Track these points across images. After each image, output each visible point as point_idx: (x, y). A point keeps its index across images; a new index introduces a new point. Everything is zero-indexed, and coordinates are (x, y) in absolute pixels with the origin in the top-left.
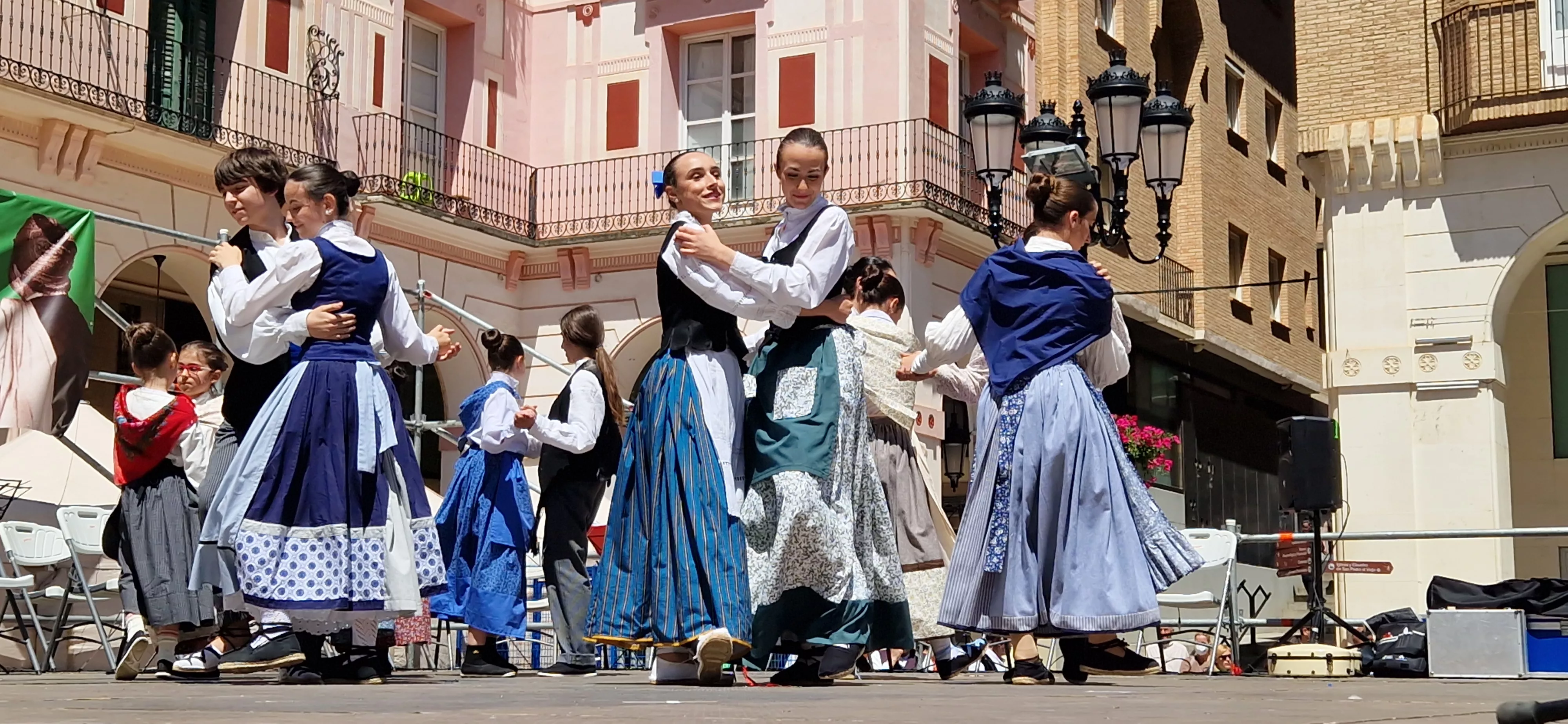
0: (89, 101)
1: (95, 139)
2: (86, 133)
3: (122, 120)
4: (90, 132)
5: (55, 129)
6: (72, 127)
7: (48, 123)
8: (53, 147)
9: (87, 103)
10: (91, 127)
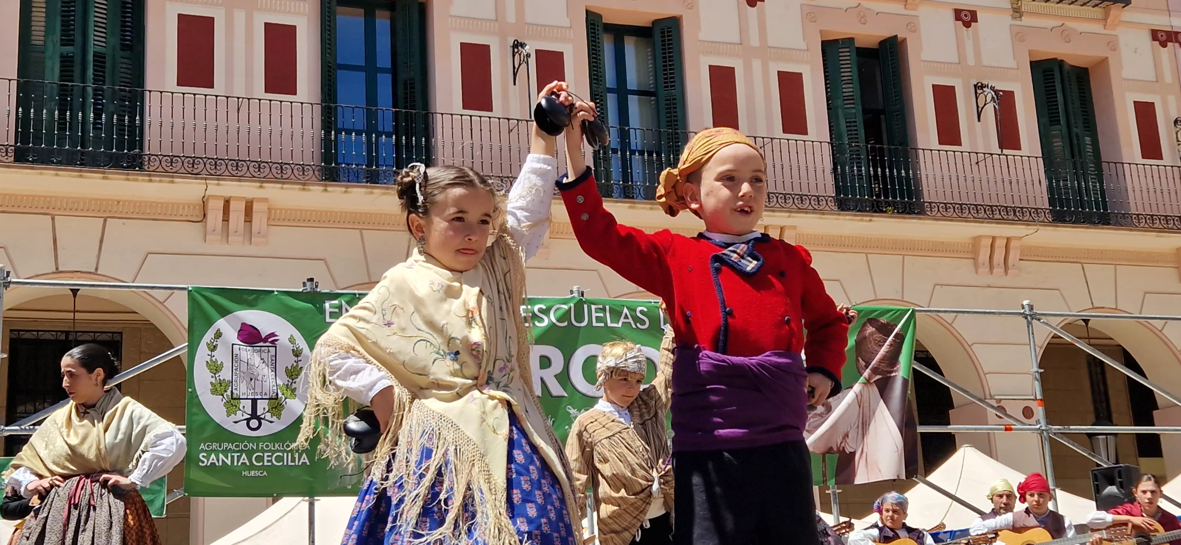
0: (1000, 217)
1: (1013, 244)
2: (1005, 241)
3: (1028, 225)
4: (1008, 239)
5: (982, 243)
6: (994, 238)
7: (976, 240)
8: (984, 255)
9: (1000, 219)
10: (1008, 236)
